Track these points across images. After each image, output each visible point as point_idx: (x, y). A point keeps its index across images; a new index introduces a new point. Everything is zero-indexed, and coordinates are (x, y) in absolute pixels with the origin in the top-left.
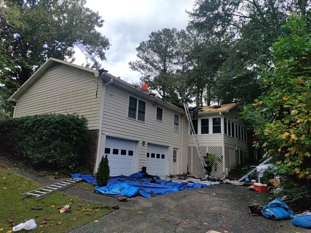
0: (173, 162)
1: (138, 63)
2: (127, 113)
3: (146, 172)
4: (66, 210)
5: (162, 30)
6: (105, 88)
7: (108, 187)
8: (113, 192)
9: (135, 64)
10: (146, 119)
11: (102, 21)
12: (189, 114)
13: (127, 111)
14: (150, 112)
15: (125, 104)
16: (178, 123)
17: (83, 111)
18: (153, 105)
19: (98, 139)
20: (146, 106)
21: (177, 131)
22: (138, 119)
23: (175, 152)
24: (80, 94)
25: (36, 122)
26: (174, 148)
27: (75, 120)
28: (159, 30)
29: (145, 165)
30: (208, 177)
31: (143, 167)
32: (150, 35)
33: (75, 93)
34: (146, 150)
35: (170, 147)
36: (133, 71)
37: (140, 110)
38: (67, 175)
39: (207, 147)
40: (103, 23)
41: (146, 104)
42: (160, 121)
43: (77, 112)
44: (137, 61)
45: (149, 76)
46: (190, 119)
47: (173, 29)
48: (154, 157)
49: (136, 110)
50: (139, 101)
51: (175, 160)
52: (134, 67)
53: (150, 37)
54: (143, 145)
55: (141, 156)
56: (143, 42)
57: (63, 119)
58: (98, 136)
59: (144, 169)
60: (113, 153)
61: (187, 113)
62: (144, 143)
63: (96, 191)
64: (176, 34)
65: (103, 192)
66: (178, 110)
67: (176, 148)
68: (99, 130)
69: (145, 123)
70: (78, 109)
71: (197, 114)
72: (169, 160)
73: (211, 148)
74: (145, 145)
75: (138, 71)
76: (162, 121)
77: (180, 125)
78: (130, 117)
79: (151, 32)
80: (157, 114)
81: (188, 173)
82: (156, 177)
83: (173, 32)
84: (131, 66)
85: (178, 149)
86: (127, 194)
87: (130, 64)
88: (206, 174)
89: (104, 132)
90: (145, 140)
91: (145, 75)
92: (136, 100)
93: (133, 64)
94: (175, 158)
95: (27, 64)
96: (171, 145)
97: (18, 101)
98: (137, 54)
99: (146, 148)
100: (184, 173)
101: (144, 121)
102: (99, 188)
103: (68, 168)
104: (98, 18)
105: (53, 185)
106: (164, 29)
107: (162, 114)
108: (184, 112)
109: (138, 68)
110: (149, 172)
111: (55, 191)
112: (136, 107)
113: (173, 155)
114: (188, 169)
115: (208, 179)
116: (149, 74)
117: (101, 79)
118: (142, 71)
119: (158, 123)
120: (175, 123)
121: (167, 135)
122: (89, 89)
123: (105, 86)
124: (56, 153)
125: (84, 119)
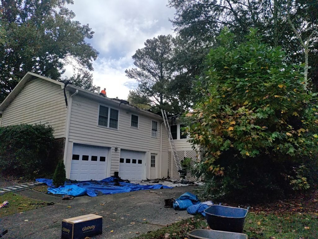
0: (151, 166)
1: (134, 71)
2: (97, 122)
3: (119, 177)
4: (3, 205)
5: (158, 37)
6: (72, 99)
7: (60, 189)
8: (61, 193)
9: (131, 72)
10: (118, 126)
11: (92, 33)
12: (167, 120)
13: (98, 119)
14: (124, 120)
15: (94, 113)
16: (157, 129)
17: (53, 121)
18: (127, 113)
19: (64, 147)
20: (119, 114)
21: (156, 137)
22: (110, 126)
23: (153, 158)
24: (52, 105)
25: (6, 132)
26: (151, 153)
27: (39, 130)
28: (154, 38)
29: (118, 170)
30: (182, 180)
31: (115, 172)
32: (145, 43)
33: (48, 104)
34: (119, 155)
35: (147, 153)
36: (130, 79)
37: (112, 118)
38: (32, 180)
39: (185, 152)
40: (93, 34)
41: (119, 111)
42: (136, 128)
43: (49, 122)
44: (132, 69)
45: (146, 83)
46: (167, 125)
47: (168, 35)
48: (129, 162)
49: (107, 118)
50: (111, 109)
51: (153, 165)
52: (131, 75)
53: (145, 44)
54: (115, 151)
55: (113, 161)
56: (138, 49)
57: (27, 129)
58: (65, 144)
59: (116, 174)
60: (83, 160)
61: (164, 120)
62: (116, 149)
63: (48, 192)
64: (172, 40)
65: (54, 193)
66: (155, 116)
67: (154, 154)
68: (65, 138)
69: (118, 130)
70: (50, 119)
71: (175, 119)
72: (146, 165)
73: (188, 153)
74: (117, 151)
75: (135, 79)
76: (137, 127)
77: (159, 131)
78: (101, 125)
79: (147, 40)
80: (132, 122)
81: (169, 177)
82: (127, 181)
83: (169, 38)
84: (127, 74)
85: (157, 154)
86: (72, 194)
87: (126, 72)
88: (181, 177)
89: (70, 140)
90: (118, 146)
91: (142, 82)
92: (108, 108)
93: (129, 72)
94: (154, 163)
95: (15, 77)
96: (148, 150)
97: (3, 113)
98: (134, 62)
99: (119, 154)
100: (164, 178)
101: (117, 128)
102: (51, 190)
103: (32, 174)
104: (88, 30)
105: (10, 188)
106: (159, 36)
107: (138, 121)
108: (162, 118)
109: (134, 76)
110: (122, 176)
111: (8, 192)
112: (107, 116)
113: (150, 161)
114: (168, 174)
115: (182, 182)
116: (145, 81)
117: (68, 90)
118: (139, 79)
119: (134, 130)
120: (152, 129)
121: (143, 141)
122: (59, 100)
123: (72, 97)
124: (20, 159)
125: (51, 128)
